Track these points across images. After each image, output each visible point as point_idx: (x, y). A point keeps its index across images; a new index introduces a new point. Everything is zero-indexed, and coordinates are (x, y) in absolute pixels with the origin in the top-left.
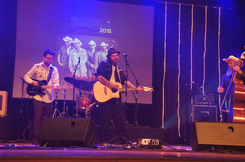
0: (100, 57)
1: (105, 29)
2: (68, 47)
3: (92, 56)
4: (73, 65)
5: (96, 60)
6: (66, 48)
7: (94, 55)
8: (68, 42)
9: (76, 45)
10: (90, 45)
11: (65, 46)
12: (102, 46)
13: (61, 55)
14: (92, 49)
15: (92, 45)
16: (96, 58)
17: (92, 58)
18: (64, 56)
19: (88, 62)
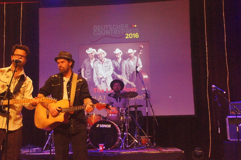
0: (127, 66)
1: (132, 34)
2: (92, 59)
3: (119, 65)
4: (98, 78)
5: (123, 70)
6: (89, 61)
7: (121, 64)
8: (91, 53)
9: (100, 56)
10: (116, 54)
11: (89, 59)
12: (130, 54)
13: (85, 69)
14: (118, 58)
15: (117, 54)
16: (123, 67)
17: (118, 68)
18: (87, 69)
19: (114, 73)
